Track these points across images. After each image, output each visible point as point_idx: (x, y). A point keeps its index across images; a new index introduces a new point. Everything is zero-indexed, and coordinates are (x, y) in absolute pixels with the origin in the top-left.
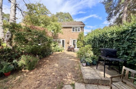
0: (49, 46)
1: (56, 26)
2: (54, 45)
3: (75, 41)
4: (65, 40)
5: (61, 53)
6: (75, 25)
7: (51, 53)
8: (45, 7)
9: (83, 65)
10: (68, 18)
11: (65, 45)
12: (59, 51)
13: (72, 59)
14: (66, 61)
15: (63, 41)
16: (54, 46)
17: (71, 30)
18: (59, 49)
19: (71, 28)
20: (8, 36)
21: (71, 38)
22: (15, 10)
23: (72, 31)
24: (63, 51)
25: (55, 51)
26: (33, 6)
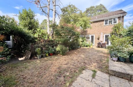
0: (77, 40)
1: (84, 21)
2: (82, 40)
3: (108, 36)
4: (94, 35)
5: (88, 49)
6: (109, 16)
7: (79, 47)
8: (74, 7)
9: (112, 60)
10: (101, 10)
11: (94, 41)
12: (87, 46)
13: (101, 54)
14: (92, 54)
15: (92, 37)
16: (82, 42)
17: (103, 24)
18: (87, 44)
19: (103, 21)
20: (52, 32)
21: (102, 33)
22: (55, 15)
23: (105, 25)
24: (91, 46)
25: (83, 46)
26: (65, 9)
